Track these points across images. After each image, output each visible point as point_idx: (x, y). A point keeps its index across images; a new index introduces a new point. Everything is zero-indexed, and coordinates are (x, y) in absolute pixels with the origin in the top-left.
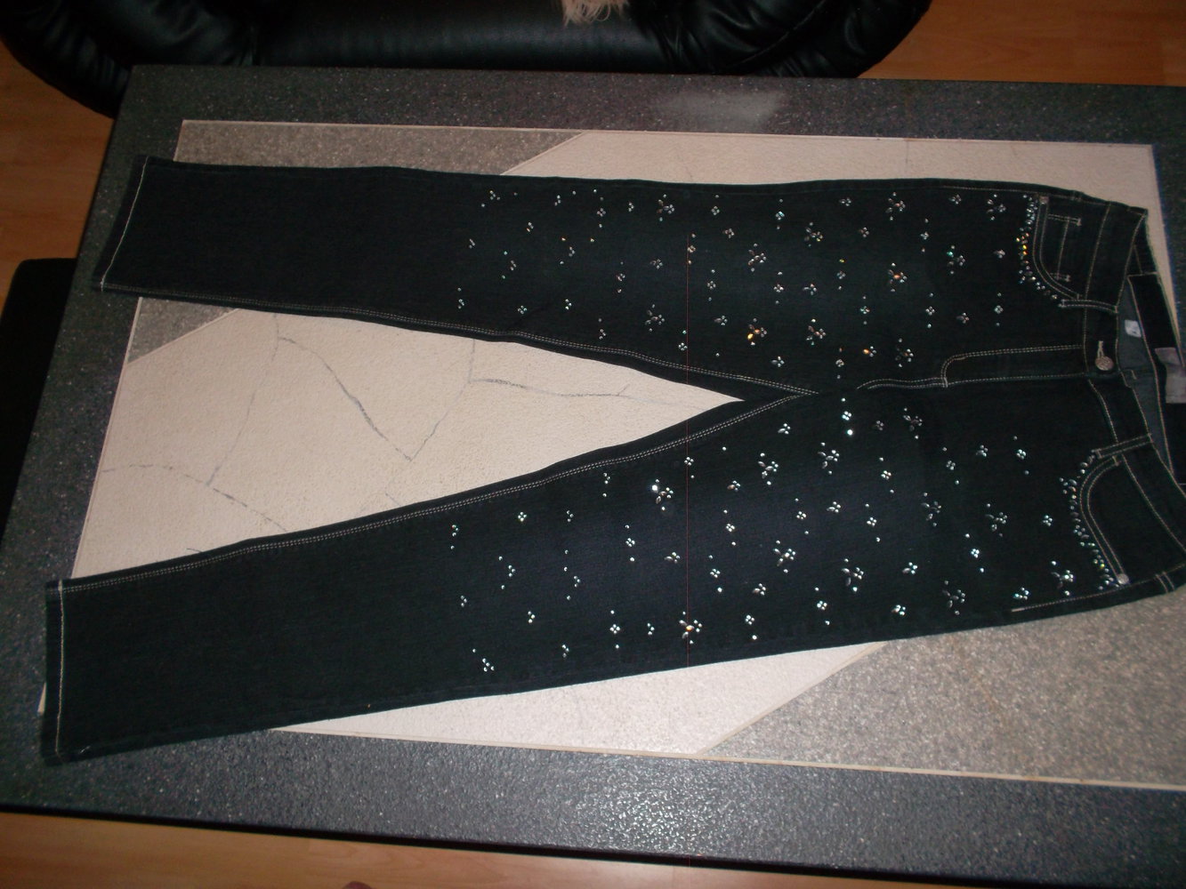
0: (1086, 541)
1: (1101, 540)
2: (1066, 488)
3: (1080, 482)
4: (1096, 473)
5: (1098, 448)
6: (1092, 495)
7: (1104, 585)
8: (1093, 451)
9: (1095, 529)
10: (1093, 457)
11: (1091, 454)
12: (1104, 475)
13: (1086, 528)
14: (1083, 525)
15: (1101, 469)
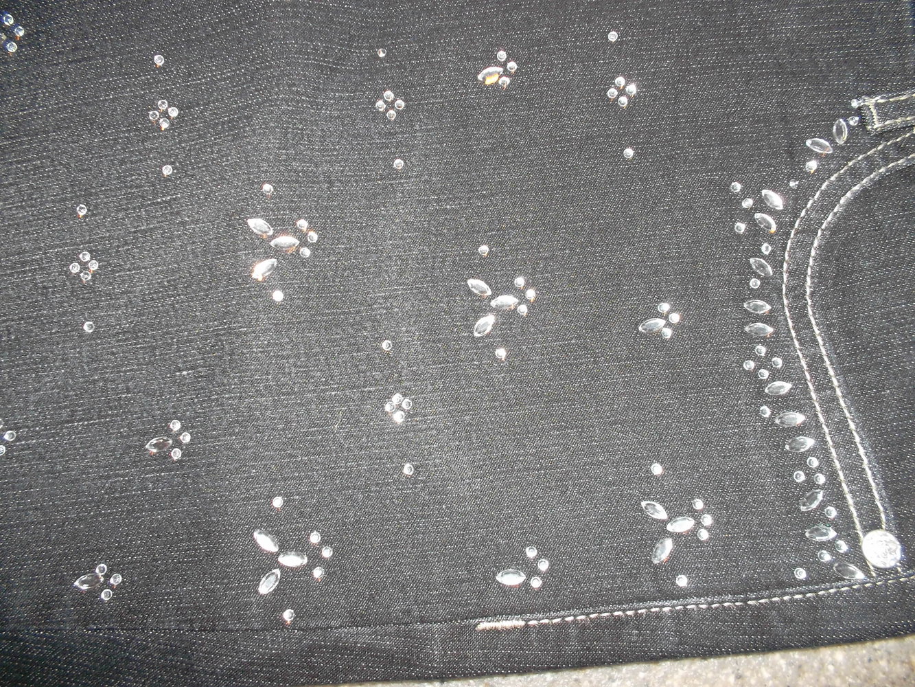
0: (781, 403)
1: (830, 404)
2: (748, 215)
3: (796, 200)
4: (856, 174)
5: (870, 94)
6: (827, 248)
7: (812, 563)
8: (855, 104)
9: (816, 363)
10: (854, 121)
11: (848, 113)
12: (878, 184)
13: (790, 360)
14: (777, 344)
15: (872, 165)
